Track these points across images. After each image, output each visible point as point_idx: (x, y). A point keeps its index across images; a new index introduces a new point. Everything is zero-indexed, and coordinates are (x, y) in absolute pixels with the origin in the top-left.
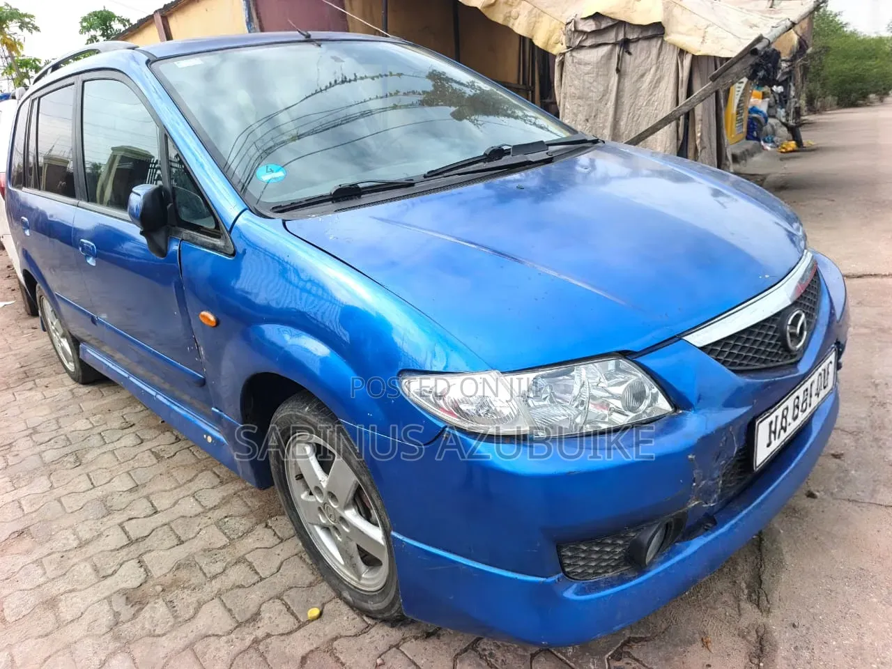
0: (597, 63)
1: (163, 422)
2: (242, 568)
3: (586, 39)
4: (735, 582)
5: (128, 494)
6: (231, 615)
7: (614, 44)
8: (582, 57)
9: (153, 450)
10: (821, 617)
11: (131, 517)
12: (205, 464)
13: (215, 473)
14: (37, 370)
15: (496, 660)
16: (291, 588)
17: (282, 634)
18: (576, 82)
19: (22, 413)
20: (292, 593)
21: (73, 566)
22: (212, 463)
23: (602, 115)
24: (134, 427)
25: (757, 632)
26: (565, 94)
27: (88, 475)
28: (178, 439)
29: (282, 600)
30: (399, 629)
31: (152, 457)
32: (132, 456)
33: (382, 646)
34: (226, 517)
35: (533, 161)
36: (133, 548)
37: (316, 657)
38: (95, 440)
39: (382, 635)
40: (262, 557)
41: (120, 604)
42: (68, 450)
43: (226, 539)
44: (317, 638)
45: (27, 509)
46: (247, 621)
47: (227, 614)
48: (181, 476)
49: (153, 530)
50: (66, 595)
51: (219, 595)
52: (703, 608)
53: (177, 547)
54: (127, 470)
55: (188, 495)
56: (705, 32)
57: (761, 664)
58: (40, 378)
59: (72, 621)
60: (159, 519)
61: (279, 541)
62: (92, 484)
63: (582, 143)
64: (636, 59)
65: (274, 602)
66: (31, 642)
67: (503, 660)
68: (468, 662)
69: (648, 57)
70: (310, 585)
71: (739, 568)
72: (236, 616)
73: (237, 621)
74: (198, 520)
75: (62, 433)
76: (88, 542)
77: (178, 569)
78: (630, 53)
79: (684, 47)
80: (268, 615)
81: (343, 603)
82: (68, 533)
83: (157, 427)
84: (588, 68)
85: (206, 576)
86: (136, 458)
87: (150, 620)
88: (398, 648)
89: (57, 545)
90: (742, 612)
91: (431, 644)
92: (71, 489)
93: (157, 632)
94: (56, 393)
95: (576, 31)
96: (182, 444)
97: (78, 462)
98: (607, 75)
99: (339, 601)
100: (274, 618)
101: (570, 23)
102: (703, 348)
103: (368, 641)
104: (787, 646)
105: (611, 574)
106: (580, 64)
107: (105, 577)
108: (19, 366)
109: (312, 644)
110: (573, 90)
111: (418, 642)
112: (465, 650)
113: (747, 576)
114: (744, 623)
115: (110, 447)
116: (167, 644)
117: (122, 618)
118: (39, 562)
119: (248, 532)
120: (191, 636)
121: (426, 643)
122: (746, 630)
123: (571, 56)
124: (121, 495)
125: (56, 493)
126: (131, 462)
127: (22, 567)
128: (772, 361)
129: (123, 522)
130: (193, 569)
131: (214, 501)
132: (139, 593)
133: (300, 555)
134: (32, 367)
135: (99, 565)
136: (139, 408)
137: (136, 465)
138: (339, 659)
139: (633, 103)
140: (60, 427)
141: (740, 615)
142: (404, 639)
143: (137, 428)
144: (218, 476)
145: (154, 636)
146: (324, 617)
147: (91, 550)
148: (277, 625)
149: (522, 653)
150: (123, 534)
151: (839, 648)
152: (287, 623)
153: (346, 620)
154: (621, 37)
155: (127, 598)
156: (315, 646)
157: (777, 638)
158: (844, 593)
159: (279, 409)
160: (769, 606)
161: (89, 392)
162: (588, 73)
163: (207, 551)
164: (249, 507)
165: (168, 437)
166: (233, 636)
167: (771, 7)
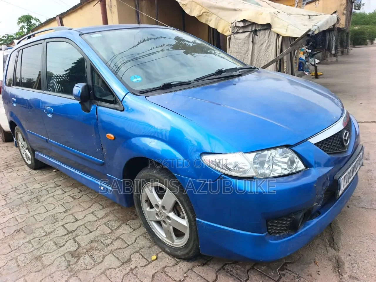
0: (244, 39)
1: (73, 184)
2: (119, 241)
3: (240, 29)
4: (323, 240)
5: (63, 213)
6: (119, 260)
7: (251, 32)
8: (238, 37)
9: (71, 195)
10: (359, 252)
11: (66, 222)
12: (95, 201)
13: (100, 204)
14: (12, 164)
15: (233, 273)
16: (142, 248)
17: (142, 267)
18: (236, 46)
19: (9, 182)
20: (143, 250)
21: (45, 243)
22: (97, 200)
23: (246, 60)
24: (60, 187)
25: (335, 258)
26: (231, 51)
27: (44, 206)
28: (81, 191)
29: (139, 253)
30: (191, 263)
31: (71, 198)
32: (62, 198)
33: (185, 270)
34: (108, 221)
35: (235, 75)
36: (70, 235)
37: (158, 275)
38: (45, 192)
39: (184, 266)
40: (127, 237)
41: (69, 257)
42: (33, 196)
43: (110, 230)
44: (157, 267)
45: (19, 221)
46: (126, 262)
47: (116, 259)
48: (86, 206)
49: (78, 228)
50: (45, 255)
51: (111, 252)
52: (313, 250)
53: (89, 234)
54: (61, 204)
55: (90, 213)
56: (287, 27)
57: (339, 270)
58: (14, 167)
59: (49, 265)
60: (79, 223)
61: (133, 230)
62: (47, 210)
63: (250, 69)
64: (259, 37)
65: (136, 254)
66: (33, 274)
67: (236, 273)
68: (222, 274)
69: (265, 37)
70: (150, 247)
71: (324, 235)
72: (121, 260)
73: (122, 262)
74: (96, 223)
75: (29, 189)
76: (50, 233)
77: (91, 242)
78: (257, 35)
79: (279, 33)
80: (134, 259)
81: (165, 253)
82: (40, 230)
83: (71, 186)
84: (241, 41)
85: (104, 245)
86: (64, 199)
87: (84, 263)
88: (192, 270)
89: (36, 234)
90: (328, 251)
91: (205, 268)
92: (38, 212)
93: (88, 268)
94: (23, 173)
95: (236, 26)
96: (83, 193)
97: (39, 201)
98: (248, 44)
99: (163, 252)
100: (137, 261)
101: (233, 23)
102: (315, 144)
103: (179, 267)
104: (348, 263)
105: (284, 233)
106: (237, 39)
107: (60, 247)
108: (4, 163)
109: (156, 270)
110: (234, 49)
111: (200, 267)
112: (220, 270)
113: (328, 237)
114: (330, 255)
115: (52, 195)
116: (94, 272)
117: (71, 263)
118: (29, 242)
119: (119, 227)
120: (103, 269)
121: (203, 267)
122: (331, 258)
123: (234, 36)
124: (60, 214)
125: (32, 214)
126: (62, 201)
127: (22, 244)
128: (338, 150)
129: (64, 225)
130: (98, 242)
131: (102, 215)
132: (77, 253)
133: (143, 235)
134: (9, 163)
135: (56, 242)
136: (61, 179)
137: (65, 202)
138: (168, 275)
139: (259, 55)
140: (27, 187)
141: (327, 252)
142: (194, 267)
143: (62, 187)
144: (102, 205)
145: (87, 270)
146: (159, 259)
147: (51, 236)
148: (139, 263)
149: (243, 270)
150: (65, 230)
151: (368, 263)
152: (143, 262)
153: (168, 260)
154: (254, 29)
155: (72, 255)
156: (157, 270)
157: (344, 260)
158: (367, 242)
159: (141, 172)
160: (338, 248)
161: (37, 173)
162: (240, 43)
163: (103, 235)
164: (117, 217)
165: (76, 190)
166: (121, 268)
167: (309, 18)
